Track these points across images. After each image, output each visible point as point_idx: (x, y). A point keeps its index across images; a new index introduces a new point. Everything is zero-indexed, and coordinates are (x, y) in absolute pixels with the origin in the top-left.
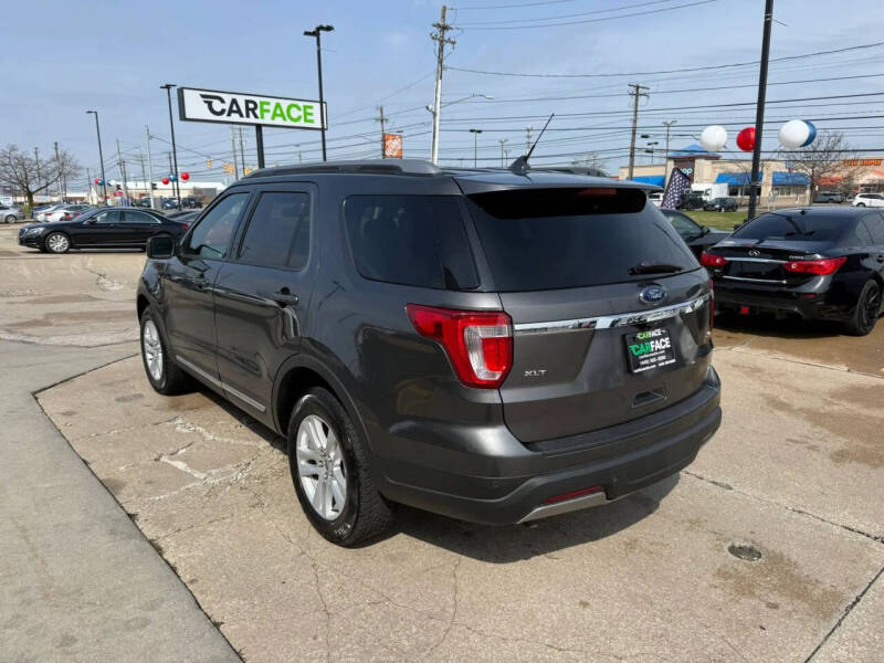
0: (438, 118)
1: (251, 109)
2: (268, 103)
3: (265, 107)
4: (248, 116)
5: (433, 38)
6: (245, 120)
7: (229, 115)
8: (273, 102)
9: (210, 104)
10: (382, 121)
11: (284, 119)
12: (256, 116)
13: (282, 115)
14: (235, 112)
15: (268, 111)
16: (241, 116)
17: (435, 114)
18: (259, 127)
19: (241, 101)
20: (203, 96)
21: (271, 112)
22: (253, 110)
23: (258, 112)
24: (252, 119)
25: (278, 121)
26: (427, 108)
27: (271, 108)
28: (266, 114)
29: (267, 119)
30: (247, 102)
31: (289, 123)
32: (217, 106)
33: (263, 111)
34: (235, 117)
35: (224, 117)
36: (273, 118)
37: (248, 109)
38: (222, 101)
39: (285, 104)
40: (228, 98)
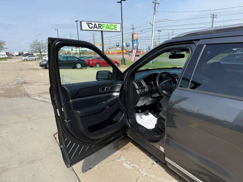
0: (154, 26)
2: (104, 25)
3: (104, 26)
5: (153, 3)
6: (98, 30)
7: (94, 28)
8: (106, 24)
9: (89, 25)
11: (109, 29)
12: (101, 28)
13: (108, 28)
14: (95, 27)
15: (104, 27)
16: (97, 28)
17: (153, 25)
18: (102, 31)
19: (97, 24)
20: (87, 23)
23: (102, 27)
25: (107, 30)
26: (151, 24)
29: (104, 29)
30: (99, 24)
31: (110, 30)
32: (91, 26)
33: (103, 27)
37: (99, 26)
38: (92, 24)
39: (109, 25)
40: (93, 23)
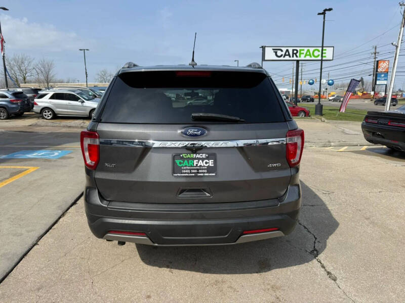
0: (399, 49)
1: (295, 53)
2: (304, 50)
3: (302, 52)
4: (293, 57)
5: (401, 5)
6: (291, 58)
7: (284, 57)
8: (306, 49)
9: (276, 53)
10: (375, 54)
11: (311, 57)
12: (297, 57)
13: (310, 55)
14: (287, 55)
15: (303, 53)
16: (290, 57)
17: (397, 47)
18: (298, 61)
19: (290, 50)
20: (273, 49)
21: (305, 54)
22: (296, 54)
23: (298, 54)
24: (295, 58)
25: (308, 58)
26: (392, 44)
27: (305, 52)
28: (302, 55)
29: (302, 58)
30: (293, 50)
31: (313, 58)
32: (279, 53)
33: (300, 54)
34: (287, 58)
35: (282, 58)
36: (305, 57)
37: (293, 53)
38: (282, 51)
39: (311, 50)
40: (284, 49)
